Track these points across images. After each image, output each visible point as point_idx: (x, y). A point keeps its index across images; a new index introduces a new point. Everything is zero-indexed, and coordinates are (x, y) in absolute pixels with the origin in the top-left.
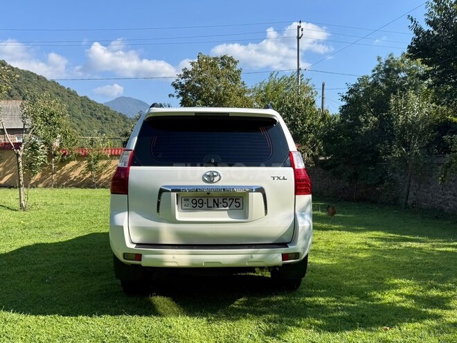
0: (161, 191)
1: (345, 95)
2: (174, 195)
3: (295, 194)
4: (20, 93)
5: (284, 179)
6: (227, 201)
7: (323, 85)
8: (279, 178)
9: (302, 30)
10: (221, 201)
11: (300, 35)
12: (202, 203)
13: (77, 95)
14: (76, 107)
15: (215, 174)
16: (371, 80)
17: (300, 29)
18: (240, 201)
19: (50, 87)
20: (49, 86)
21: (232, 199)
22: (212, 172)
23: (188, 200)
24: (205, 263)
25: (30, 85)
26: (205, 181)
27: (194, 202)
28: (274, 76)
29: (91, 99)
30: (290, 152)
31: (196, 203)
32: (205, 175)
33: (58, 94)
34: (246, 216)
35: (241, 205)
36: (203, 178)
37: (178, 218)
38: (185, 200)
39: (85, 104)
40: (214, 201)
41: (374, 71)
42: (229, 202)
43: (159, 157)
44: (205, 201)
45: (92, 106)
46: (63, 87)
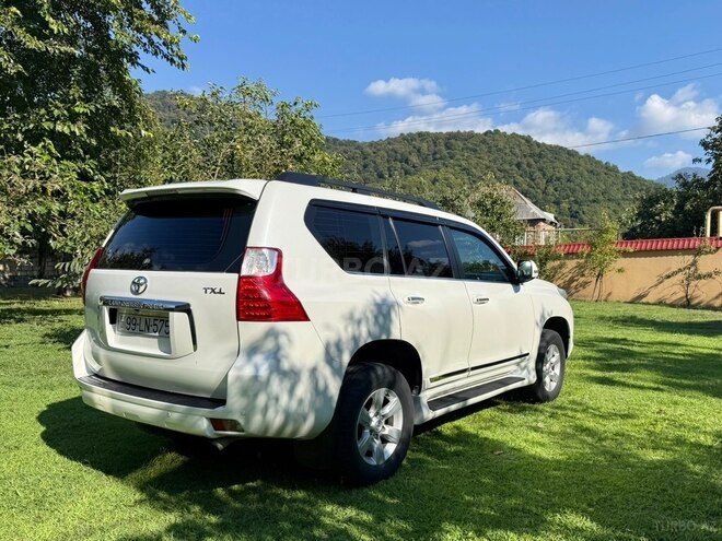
3: (238, 320)
4: (544, 175)
6: (158, 323)
8: (213, 291)
10: (152, 322)
12: (135, 324)
13: (618, 171)
14: (615, 188)
15: (142, 281)
19: (583, 164)
20: (582, 162)
21: (162, 320)
22: (140, 278)
25: (557, 164)
26: (132, 291)
27: (129, 321)
29: (637, 174)
31: (130, 324)
32: (133, 282)
33: (592, 172)
36: (131, 286)
37: (111, 343)
39: (628, 182)
40: (146, 322)
44: (138, 322)
45: (638, 184)
46: (600, 162)
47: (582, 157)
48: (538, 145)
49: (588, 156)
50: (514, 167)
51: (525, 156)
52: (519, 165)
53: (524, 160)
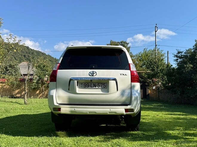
0: (71, 80)
1: (176, 54)
2: (76, 82)
3: (131, 82)
5: (126, 75)
6: (100, 84)
7: (168, 52)
8: (123, 75)
9: (157, 28)
10: (97, 84)
11: (156, 30)
12: (89, 86)
15: (94, 72)
16: (193, 51)
17: (156, 28)
18: (106, 85)
19: (47, 57)
21: (102, 83)
22: (93, 72)
23: (82, 84)
24: (89, 112)
26: (90, 75)
27: (85, 85)
28: (145, 50)
30: (129, 64)
31: (86, 86)
32: (90, 73)
34: (108, 91)
35: (106, 86)
36: (89, 74)
37: (77, 92)
38: (81, 84)
40: (94, 85)
41: (194, 46)
42: (101, 85)
43: (71, 65)
44: (90, 84)
46: (53, 58)
47: (47, 55)
48: (31, 50)
49: (49, 55)
50: (23, 56)
51: (27, 53)
52: (25, 56)
53: (26, 54)
